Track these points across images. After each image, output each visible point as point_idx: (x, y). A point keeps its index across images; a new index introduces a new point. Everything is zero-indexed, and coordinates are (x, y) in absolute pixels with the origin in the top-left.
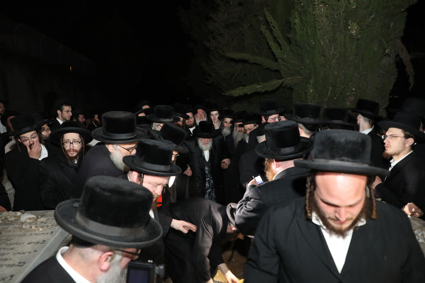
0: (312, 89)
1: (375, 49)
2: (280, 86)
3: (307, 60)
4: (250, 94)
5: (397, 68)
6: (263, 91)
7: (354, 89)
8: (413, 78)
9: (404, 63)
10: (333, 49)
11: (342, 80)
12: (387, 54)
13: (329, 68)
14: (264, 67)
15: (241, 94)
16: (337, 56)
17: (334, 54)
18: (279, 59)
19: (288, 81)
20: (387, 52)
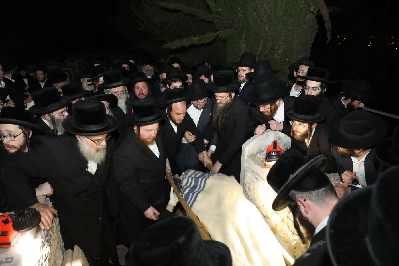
0: (244, 44)
1: (301, 6)
2: (216, 38)
3: (240, 14)
4: (188, 47)
5: (318, 24)
6: (199, 43)
7: (282, 44)
8: (330, 33)
9: (324, 18)
10: (265, 5)
11: (272, 35)
12: (312, 11)
13: (261, 23)
14: (198, 19)
15: (178, 47)
16: (268, 12)
17: (265, 10)
18: (215, 12)
19: (223, 33)
20: (311, 9)
